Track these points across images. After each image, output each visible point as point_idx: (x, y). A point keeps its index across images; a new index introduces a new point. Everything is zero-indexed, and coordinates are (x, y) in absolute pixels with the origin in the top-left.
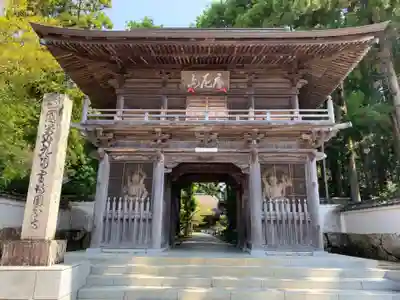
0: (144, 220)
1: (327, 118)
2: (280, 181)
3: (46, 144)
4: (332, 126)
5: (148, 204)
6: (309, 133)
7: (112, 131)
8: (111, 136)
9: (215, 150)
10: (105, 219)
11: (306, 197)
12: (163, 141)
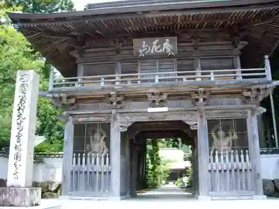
0: (105, 173)
1: (264, 76)
2: (227, 135)
3: (21, 111)
4: (269, 83)
5: (107, 158)
6: (250, 90)
7: (74, 97)
8: (73, 101)
9: (165, 109)
10: (72, 173)
11: (248, 149)
12: (119, 103)
